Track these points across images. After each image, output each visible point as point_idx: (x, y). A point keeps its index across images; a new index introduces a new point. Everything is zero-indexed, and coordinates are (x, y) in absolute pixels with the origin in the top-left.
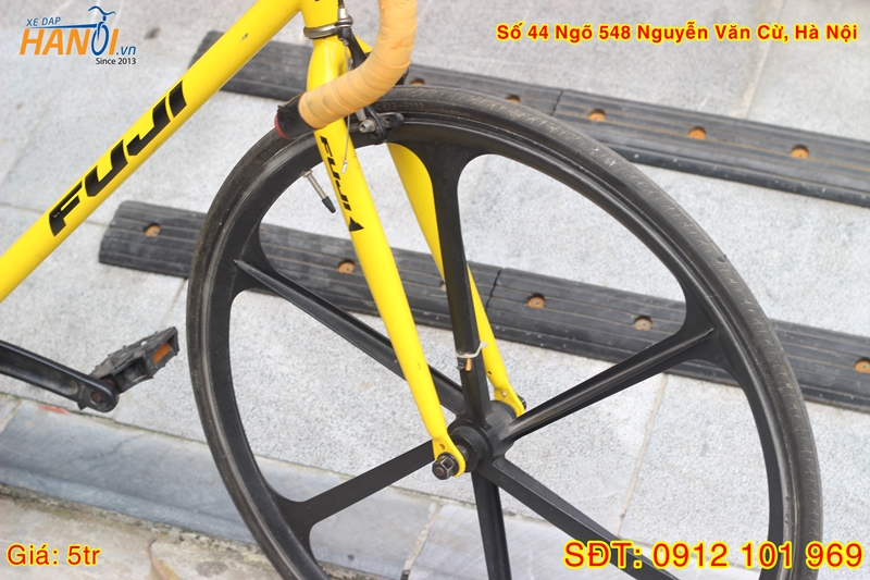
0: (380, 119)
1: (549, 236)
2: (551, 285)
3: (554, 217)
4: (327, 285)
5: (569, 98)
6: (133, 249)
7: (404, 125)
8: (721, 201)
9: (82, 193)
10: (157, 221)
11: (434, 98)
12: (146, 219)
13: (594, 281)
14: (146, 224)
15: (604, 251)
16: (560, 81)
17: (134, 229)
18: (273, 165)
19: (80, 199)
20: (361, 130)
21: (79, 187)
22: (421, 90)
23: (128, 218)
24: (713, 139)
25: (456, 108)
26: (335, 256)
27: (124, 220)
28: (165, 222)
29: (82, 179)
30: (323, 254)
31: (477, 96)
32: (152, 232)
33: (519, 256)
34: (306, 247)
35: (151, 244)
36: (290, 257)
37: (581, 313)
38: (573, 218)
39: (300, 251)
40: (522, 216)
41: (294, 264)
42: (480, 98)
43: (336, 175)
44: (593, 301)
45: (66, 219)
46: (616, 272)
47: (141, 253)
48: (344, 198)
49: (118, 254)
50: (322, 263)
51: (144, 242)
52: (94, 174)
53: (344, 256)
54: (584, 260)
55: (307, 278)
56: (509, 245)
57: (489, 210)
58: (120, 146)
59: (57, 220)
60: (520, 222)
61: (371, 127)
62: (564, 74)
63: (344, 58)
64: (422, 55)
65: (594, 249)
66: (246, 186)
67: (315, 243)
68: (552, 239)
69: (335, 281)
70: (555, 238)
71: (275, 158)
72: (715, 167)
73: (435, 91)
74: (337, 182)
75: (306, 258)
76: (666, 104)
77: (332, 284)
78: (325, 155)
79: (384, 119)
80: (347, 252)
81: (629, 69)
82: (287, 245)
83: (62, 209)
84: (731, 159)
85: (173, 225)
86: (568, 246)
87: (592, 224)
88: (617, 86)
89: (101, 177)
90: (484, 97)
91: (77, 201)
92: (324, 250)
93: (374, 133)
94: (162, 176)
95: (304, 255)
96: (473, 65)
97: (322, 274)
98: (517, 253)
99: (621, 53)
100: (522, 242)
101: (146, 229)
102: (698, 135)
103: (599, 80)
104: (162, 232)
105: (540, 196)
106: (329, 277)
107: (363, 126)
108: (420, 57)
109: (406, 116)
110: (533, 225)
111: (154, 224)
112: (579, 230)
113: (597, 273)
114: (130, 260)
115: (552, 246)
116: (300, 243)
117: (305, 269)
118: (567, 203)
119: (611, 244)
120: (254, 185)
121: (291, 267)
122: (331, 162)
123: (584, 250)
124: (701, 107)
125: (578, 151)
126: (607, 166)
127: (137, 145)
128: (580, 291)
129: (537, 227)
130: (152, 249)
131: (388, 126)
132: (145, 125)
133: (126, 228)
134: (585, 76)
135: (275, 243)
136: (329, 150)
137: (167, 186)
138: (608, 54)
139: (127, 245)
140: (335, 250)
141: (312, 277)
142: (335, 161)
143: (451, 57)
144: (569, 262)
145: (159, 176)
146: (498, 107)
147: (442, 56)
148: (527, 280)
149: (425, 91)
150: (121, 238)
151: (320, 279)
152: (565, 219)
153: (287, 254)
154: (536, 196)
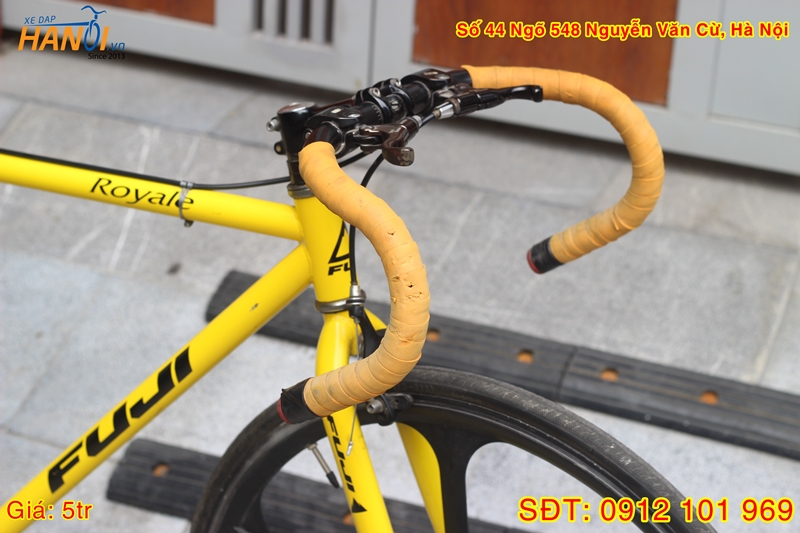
0: (388, 400)
5: (582, 356)
6: (141, 488)
7: (413, 406)
8: (731, 467)
9: (82, 453)
10: (165, 460)
11: (445, 382)
12: (155, 457)
14: (155, 463)
17: (142, 467)
18: (278, 436)
19: (81, 458)
20: (369, 410)
21: (80, 446)
22: (432, 372)
23: (138, 456)
24: (725, 404)
25: (467, 394)
26: (340, 506)
27: (135, 458)
28: (174, 462)
29: (83, 438)
30: (329, 503)
31: (490, 383)
32: (161, 471)
35: (159, 484)
36: (296, 504)
41: (299, 513)
42: (493, 385)
43: (341, 455)
45: (66, 477)
47: (148, 492)
48: (348, 478)
49: (125, 492)
50: (328, 513)
51: (151, 482)
52: (95, 434)
57: (498, 465)
58: (123, 408)
59: (56, 478)
61: (379, 408)
62: (579, 330)
63: (355, 334)
66: (249, 454)
67: (321, 491)
71: (280, 429)
72: (727, 432)
73: (447, 375)
74: (342, 463)
75: (312, 507)
76: (679, 365)
78: (330, 433)
79: (393, 400)
81: (644, 328)
82: (294, 492)
83: (62, 466)
84: (743, 425)
85: (182, 466)
88: (631, 344)
89: (102, 437)
90: (497, 384)
91: (76, 460)
92: (330, 500)
93: (382, 414)
95: (309, 504)
96: (488, 317)
97: (327, 524)
101: (154, 468)
102: (710, 399)
103: (613, 337)
104: (171, 472)
106: (334, 526)
107: (371, 407)
109: (416, 397)
111: (161, 463)
114: (136, 499)
117: (311, 518)
120: (258, 455)
121: (297, 516)
122: (336, 441)
124: (714, 370)
125: (593, 447)
126: (622, 465)
127: (140, 408)
130: (159, 489)
131: (396, 407)
132: (150, 389)
133: (135, 466)
134: (599, 333)
135: (282, 490)
136: (334, 429)
139: (135, 484)
142: (341, 441)
146: (511, 395)
149: (436, 373)
150: (129, 476)
151: (325, 529)
153: (293, 502)
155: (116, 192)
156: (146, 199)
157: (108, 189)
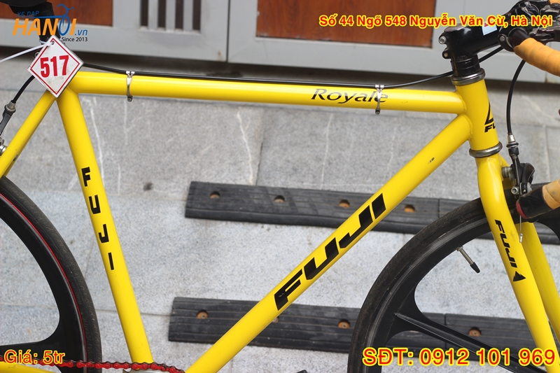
1: (462, 291)
2: (481, 321)
3: (460, 278)
4: (337, 338)
5: (445, 204)
6: (194, 329)
9: (302, 277)
10: (204, 308)
12: (196, 308)
13: (501, 315)
14: (197, 311)
15: (500, 297)
16: (430, 194)
17: (190, 315)
19: (301, 282)
23: (183, 308)
26: (334, 318)
27: (181, 310)
28: (210, 308)
30: (326, 317)
32: (202, 316)
33: (448, 305)
34: (313, 314)
35: (206, 324)
36: (305, 322)
37: (506, 336)
38: (472, 278)
39: (310, 318)
40: (440, 280)
41: (310, 326)
43: (507, 245)
44: (511, 328)
46: (512, 309)
47: (200, 331)
48: (512, 260)
49: (183, 333)
50: (328, 324)
51: (200, 323)
53: (341, 317)
54: (490, 304)
55: (321, 335)
56: (439, 299)
59: (281, 298)
60: (440, 284)
62: (431, 190)
64: (335, 185)
65: (493, 296)
66: (412, 261)
67: (318, 311)
68: (465, 292)
69: (341, 334)
70: (466, 291)
71: (438, 241)
74: (507, 250)
75: (316, 322)
77: (340, 337)
78: (498, 232)
80: (342, 315)
81: (470, 183)
82: (300, 315)
83: (286, 290)
85: (217, 310)
86: (476, 296)
87: (485, 281)
88: (467, 194)
89: (317, 265)
91: (299, 283)
92: (326, 315)
94: (191, 279)
95: (314, 320)
96: (371, 189)
97: (331, 331)
98: (446, 304)
99: (460, 173)
100: (446, 297)
101: (197, 314)
103: (453, 191)
104: (209, 315)
105: (446, 266)
106: (336, 332)
108: (335, 187)
110: (449, 285)
111: (201, 311)
112: (479, 285)
113: (501, 310)
114: (193, 337)
115: (466, 297)
116: (309, 313)
117: (318, 329)
118: (465, 269)
119: (502, 291)
120: (420, 260)
121: (309, 329)
122: (503, 236)
123: (487, 297)
127: (347, 240)
128: (501, 322)
129: (452, 286)
130: (208, 327)
132: (354, 226)
133: (184, 316)
134: (444, 190)
135: (291, 314)
136: (503, 229)
137: (197, 285)
138: (453, 175)
139: (189, 327)
140: (333, 315)
141: (325, 334)
142: (507, 236)
143: (354, 185)
144: (481, 306)
145: (189, 279)
147: (348, 185)
148: (464, 319)
150: (183, 322)
151: (330, 334)
152: (468, 279)
153: (303, 320)
154: (443, 267)
155: (331, 97)
156: (353, 99)
157: (325, 96)
